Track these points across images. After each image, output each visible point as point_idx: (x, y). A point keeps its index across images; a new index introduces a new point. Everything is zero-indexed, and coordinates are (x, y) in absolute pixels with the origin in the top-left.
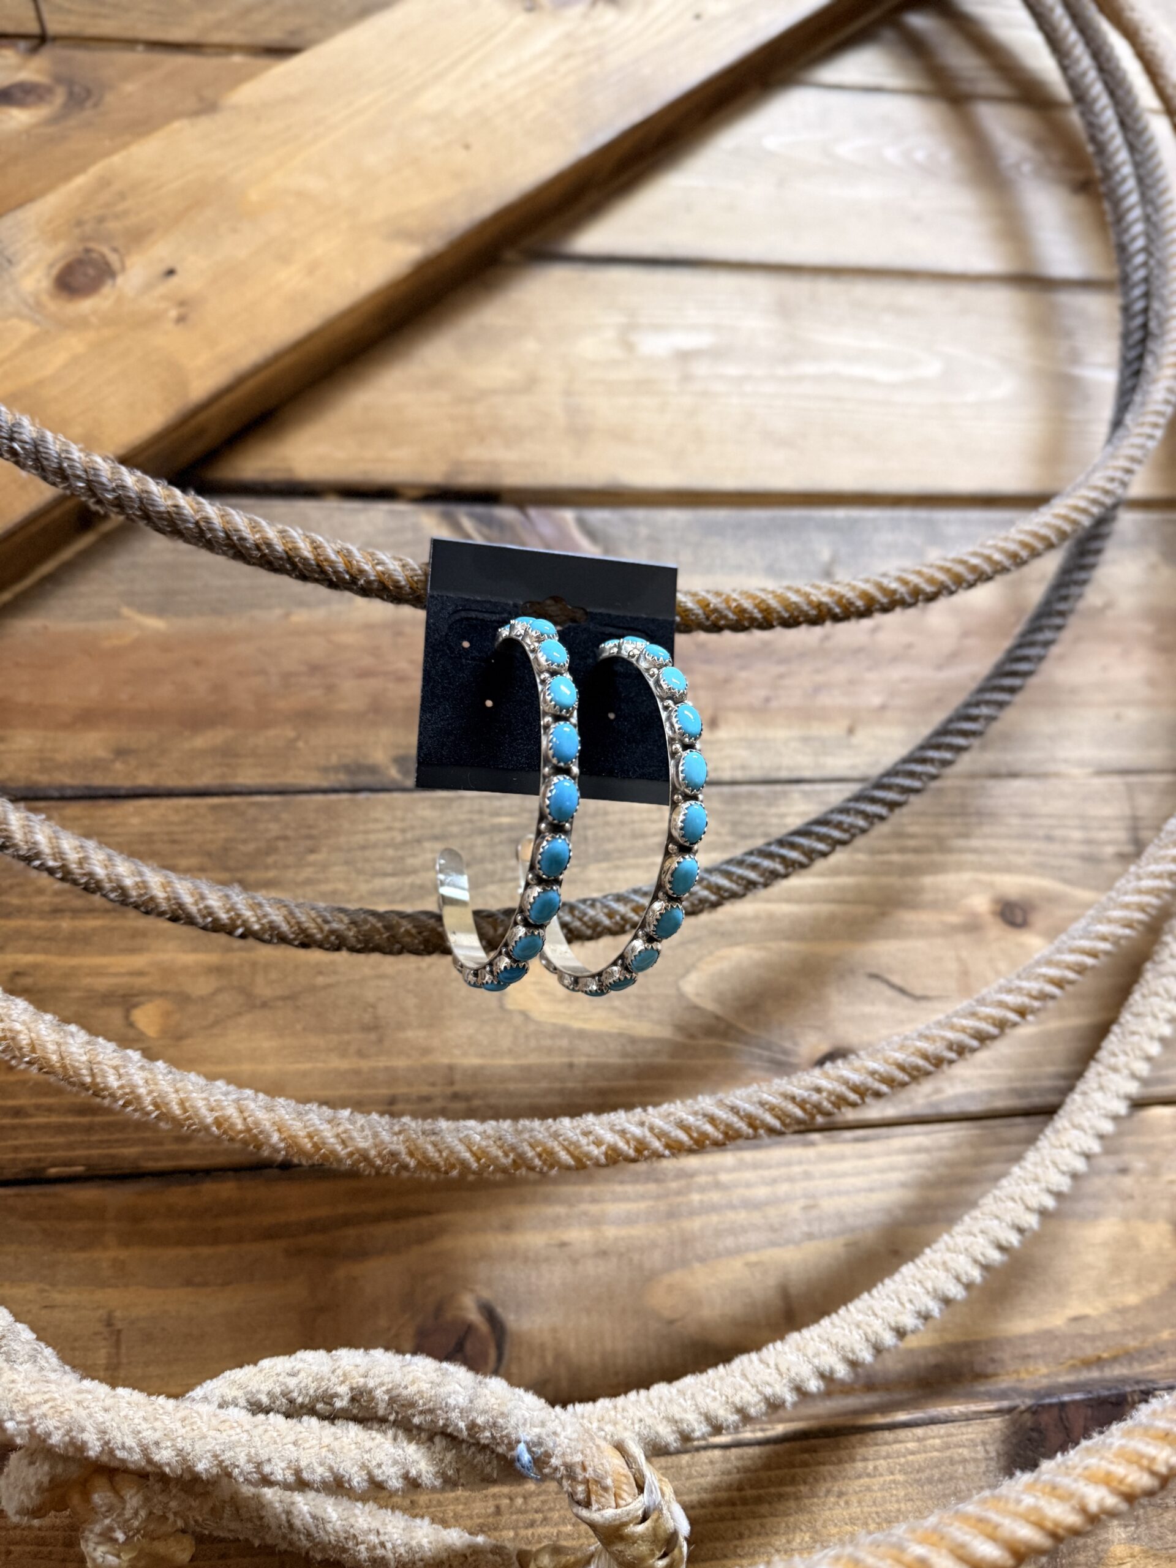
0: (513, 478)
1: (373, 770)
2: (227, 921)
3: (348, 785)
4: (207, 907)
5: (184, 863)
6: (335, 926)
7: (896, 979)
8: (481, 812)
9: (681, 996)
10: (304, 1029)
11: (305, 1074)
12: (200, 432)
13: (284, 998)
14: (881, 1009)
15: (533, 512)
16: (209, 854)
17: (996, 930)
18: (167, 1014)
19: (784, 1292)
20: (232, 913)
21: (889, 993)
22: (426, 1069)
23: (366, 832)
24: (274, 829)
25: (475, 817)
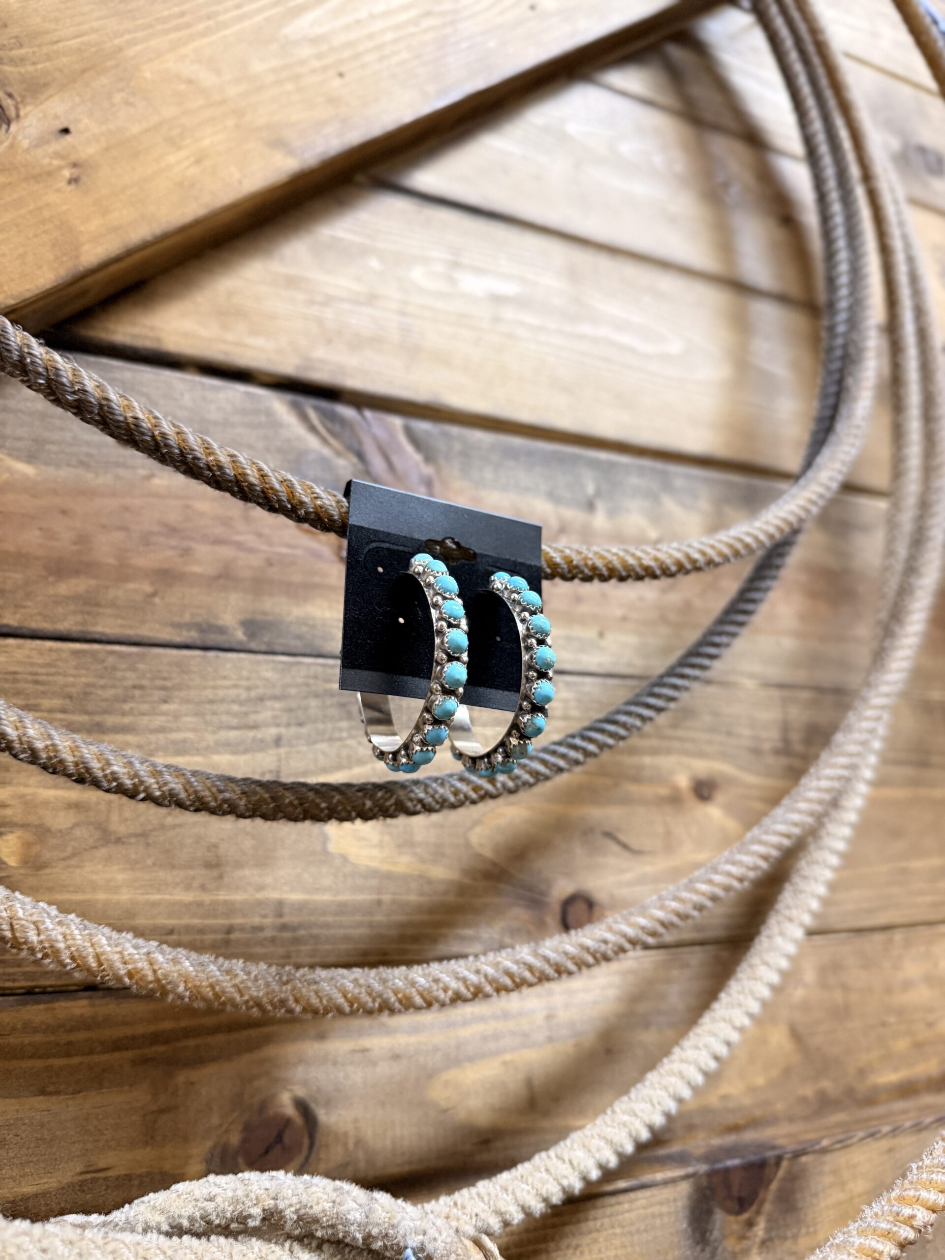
0: (353, 382)
1: (222, 630)
2: (131, 786)
3: (199, 643)
4: (113, 773)
5: (46, 703)
6: (227, 795)
7: (622, 837)
8: (316, 677)
9: (468, 845)
10: (154, 864)
11: (154, 904)
12: (83, 293)
13: (136, 835)
14: (611, 860)
15: (368, 414)
16: (70, 697)
17: (691, 801)
18: (28, 845)
19: (529, 1083)
20: (137, 780)
21: (615, 848)
22: (260, 903)
23: (214, 688)
24: (131, 678)
25: (311, 681)
